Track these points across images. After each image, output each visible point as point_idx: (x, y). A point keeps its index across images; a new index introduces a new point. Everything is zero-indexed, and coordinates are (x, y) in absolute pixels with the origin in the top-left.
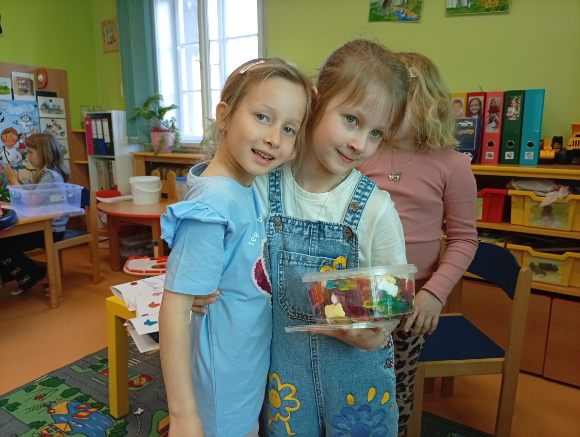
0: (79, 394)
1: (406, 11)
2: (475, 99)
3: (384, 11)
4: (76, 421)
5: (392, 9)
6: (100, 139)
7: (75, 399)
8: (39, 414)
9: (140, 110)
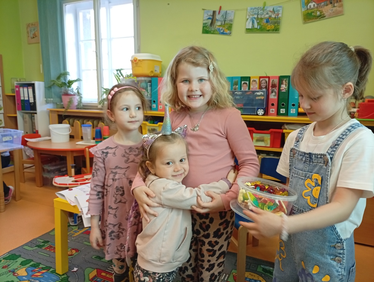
0: (32, 263)
1: (223, 29)
2: (264, 80)
3: (211, 28)
4: (34, 278)
5: (215, 27)
6: (26, 100)
7: (30, 266)
8: (7, 277)
9: (55, 81)
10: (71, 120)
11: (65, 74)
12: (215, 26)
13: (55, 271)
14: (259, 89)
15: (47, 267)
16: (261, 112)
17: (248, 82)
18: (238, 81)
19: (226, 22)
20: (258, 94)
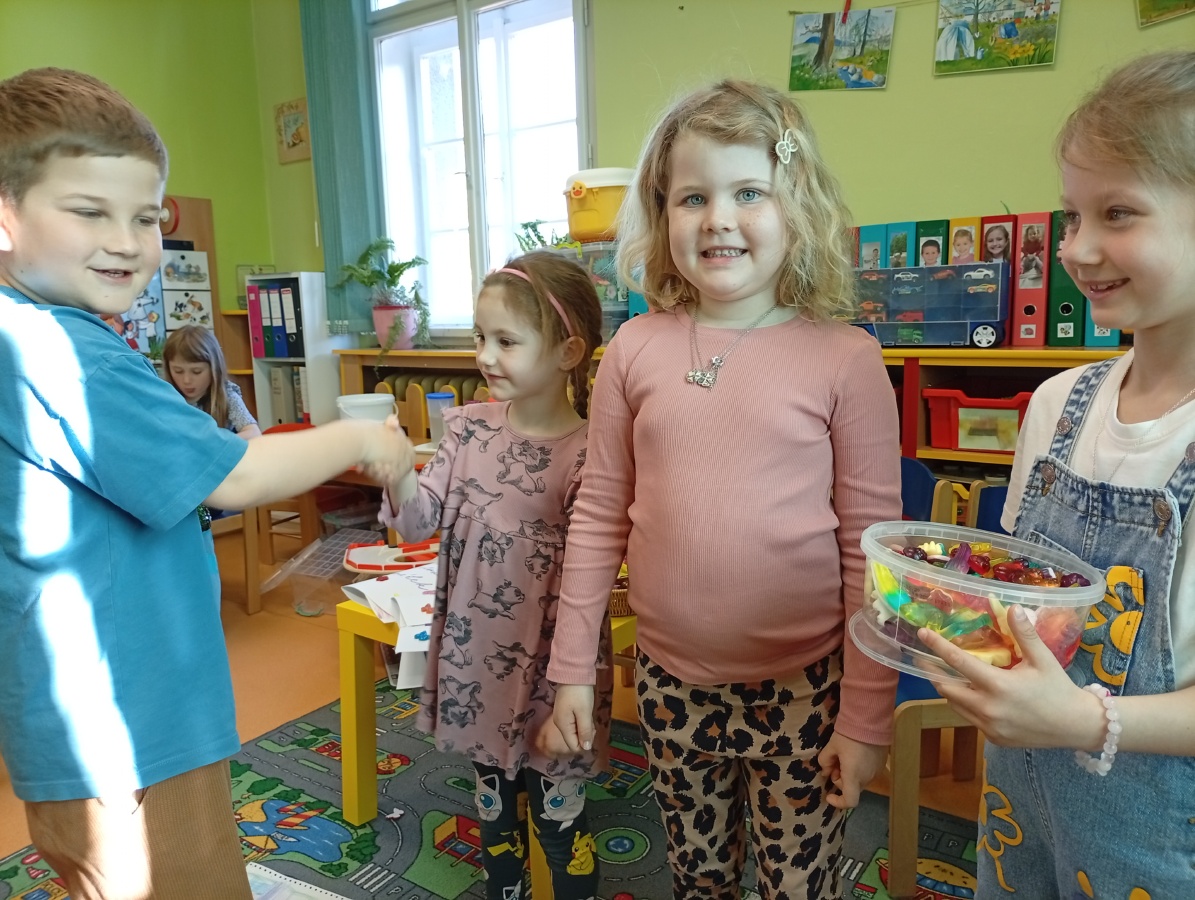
0: (280, 788)
1: (858, 70)
2: (997, 227)
3: (817, 71)
4: (283, 832)
5: (833, 66)
6: (278, 328)
7: (274, 796)
9: (354, 269)
10: (399, 383)
11: (383, 246)
12: (830, 62)
13: (341, 814)
14: (981, 260)
15: (320, 801)
16: (985, 336)
17: (940, 240)
18: (905, 238)
19: (866, 47)
20: (975, 275)
